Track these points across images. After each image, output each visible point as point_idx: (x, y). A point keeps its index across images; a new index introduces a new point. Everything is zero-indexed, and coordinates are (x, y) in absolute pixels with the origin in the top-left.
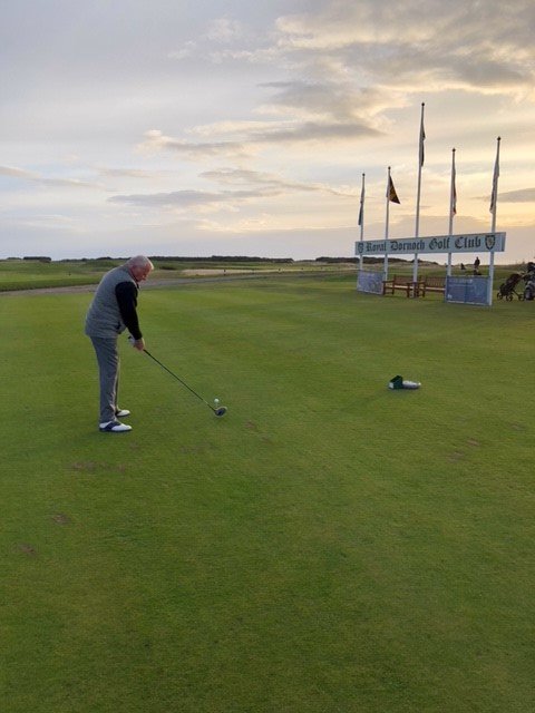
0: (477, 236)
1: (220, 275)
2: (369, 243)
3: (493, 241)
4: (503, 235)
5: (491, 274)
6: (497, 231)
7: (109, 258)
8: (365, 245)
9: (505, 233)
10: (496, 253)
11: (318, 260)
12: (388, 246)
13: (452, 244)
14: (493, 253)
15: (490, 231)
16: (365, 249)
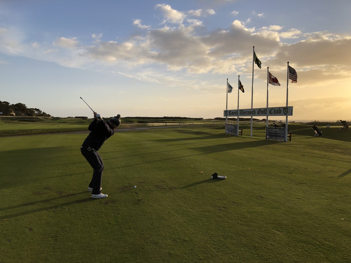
0: (279, 108)
1: (164, 126)
2: (230, 111)
3: (287, 111)
4: (291, 108)
5: (287, 127)
6: (289, 106)
8: (228, 112)
9: (293, 107)
12: (239, 112)
13: (268, 112)
14: (287, 116)
15: (285, 106)
16: (228, 114)
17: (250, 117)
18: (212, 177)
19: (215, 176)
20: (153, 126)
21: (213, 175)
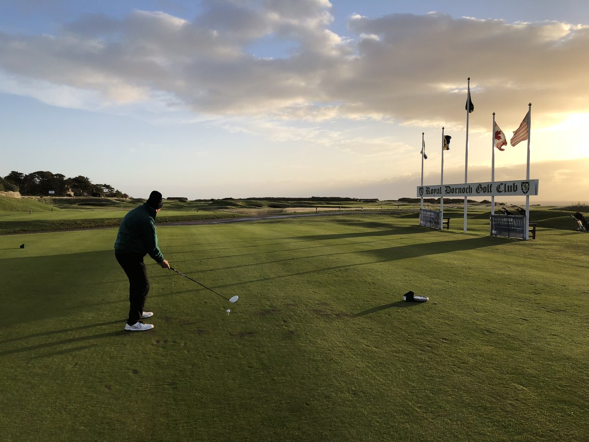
0: (514, 183)
1: (313, 212)
2: (428, 188)
3: (528, 188)
4: (536, 182)
5: (527, 214)
6: (531, 178)
7: (231, 199)
8: (425, 189)
9: (538, 180)
10: (530, 197)
11: (400, 200)
12: (443, 190)
13: (494, 189)
14: (528, 197)
16: (425, 192)
17: (463, 198)
18: (405, 298)
19: (410, 295)
20: (295, 213)
21: (405, 295)
